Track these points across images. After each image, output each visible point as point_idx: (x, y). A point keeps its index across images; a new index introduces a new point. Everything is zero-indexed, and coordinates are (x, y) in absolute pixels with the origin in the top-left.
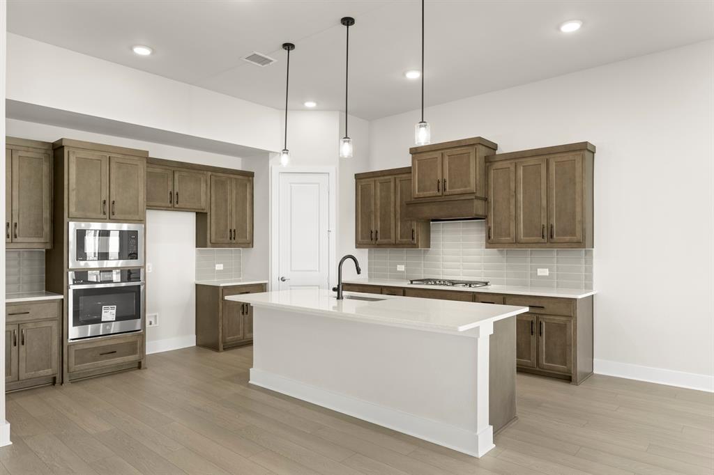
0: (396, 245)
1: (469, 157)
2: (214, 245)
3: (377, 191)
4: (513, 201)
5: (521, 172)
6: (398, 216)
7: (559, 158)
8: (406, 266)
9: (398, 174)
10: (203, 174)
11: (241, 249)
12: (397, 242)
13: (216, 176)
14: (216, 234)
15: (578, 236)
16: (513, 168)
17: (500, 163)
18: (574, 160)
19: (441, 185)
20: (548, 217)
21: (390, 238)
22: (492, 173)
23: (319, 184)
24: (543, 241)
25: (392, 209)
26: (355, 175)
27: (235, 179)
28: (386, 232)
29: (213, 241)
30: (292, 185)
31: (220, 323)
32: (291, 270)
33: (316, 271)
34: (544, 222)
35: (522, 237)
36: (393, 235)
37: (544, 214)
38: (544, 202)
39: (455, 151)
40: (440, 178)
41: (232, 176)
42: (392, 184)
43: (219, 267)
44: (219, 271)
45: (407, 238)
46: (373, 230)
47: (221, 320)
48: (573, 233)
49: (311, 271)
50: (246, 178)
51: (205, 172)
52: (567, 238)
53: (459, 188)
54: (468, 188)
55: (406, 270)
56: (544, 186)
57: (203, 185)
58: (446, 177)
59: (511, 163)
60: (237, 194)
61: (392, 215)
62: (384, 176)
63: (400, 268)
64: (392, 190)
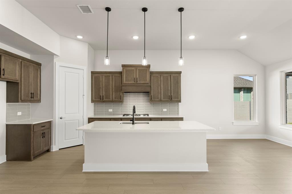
0: (112, 101)
1: (146, 71)
2: (23, 101)
3: (103, 80)
4: (159, 87)
5: (162, 78)
6: (114, 90)
7: (174, 75)
8: (113, 109)
9: (114, 74)
10: (17, 60)
11: (30, 103)
12: (113, 100)
13: (24, 63)
14: (24, 95)
15: (179, 100)
16: (159, 76)
17: (155, 74)
18: (178, 76)
19: (135, 80)
20: (171, 93)
21: (110, 99)
22: (152, 77)
23: (79, 74)
24: (169, 100)
25: (111, 87)
26: (91, 72)
27: (34, 66)
28: (107, 97)
29: (22, 99)
30: (66, 73)
31: (32, 145)
32: (65, 113)
33: (77, 113)
34: (169, 94)
35: (162, 99)
36: (111, 97)
37: (169, 92)
38: (169, 88)
39: (141, 68)
40: (135, 77)
41: (31, 64)
42: (111, 77)
43: (19, 114)
44: (19, 116)
45: (118, 99)
46: (101, 95)
47: (32, 143)
48: (178, 98)
49: (75, 113)
50: (38, 66)
51: (18, 59)
52: (176, 99)
53: (142, 81)
54: (146, 82)
55: (113, 111)
56: (169, 83)
57: (17, 66)
58: (138, 77)
59: (159, 75)
60: (34, 74)
61: (111, 90)
62: (107, 74)
63: (110, 110)
64: (111, 79)
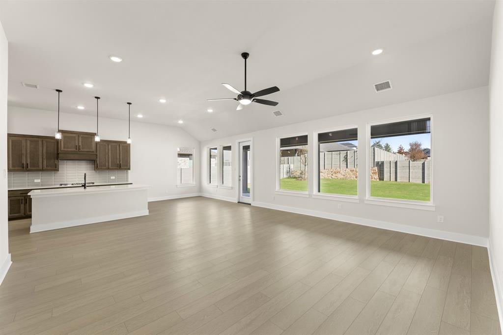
1: (91, 139)
3: (27, 144)
4: (107, 156)
5: (110, 147)
7: (123, 144)
8: (42, 179)
12: (43, 169)
15: (128, 167)
16: (107, 145)
17: (102, 143)
18: (127, 146)
19: (77, 147)
20: (120, 162)
21: (38, 167)
24: (118, 168)
26: (8, 134)
28: (35, 165)
34: (118, 162)
35: (110, 167)
36: (40, 166)
37: (117, 160)
38: (118, 157)
39: (85, 136)
40: (77, 144)
42: (40, 142)
45: (51, 167)
46: (25, 163)
48: (127, 166)
52: (125, 167)
53: (86, 150)
54: (91, 150)
55: (42, 181)
56: (118, 152)
58: (80, 144)
59: (106, 143)
61: (40, 157)
63: (37, 181)
64: (40, 145)
